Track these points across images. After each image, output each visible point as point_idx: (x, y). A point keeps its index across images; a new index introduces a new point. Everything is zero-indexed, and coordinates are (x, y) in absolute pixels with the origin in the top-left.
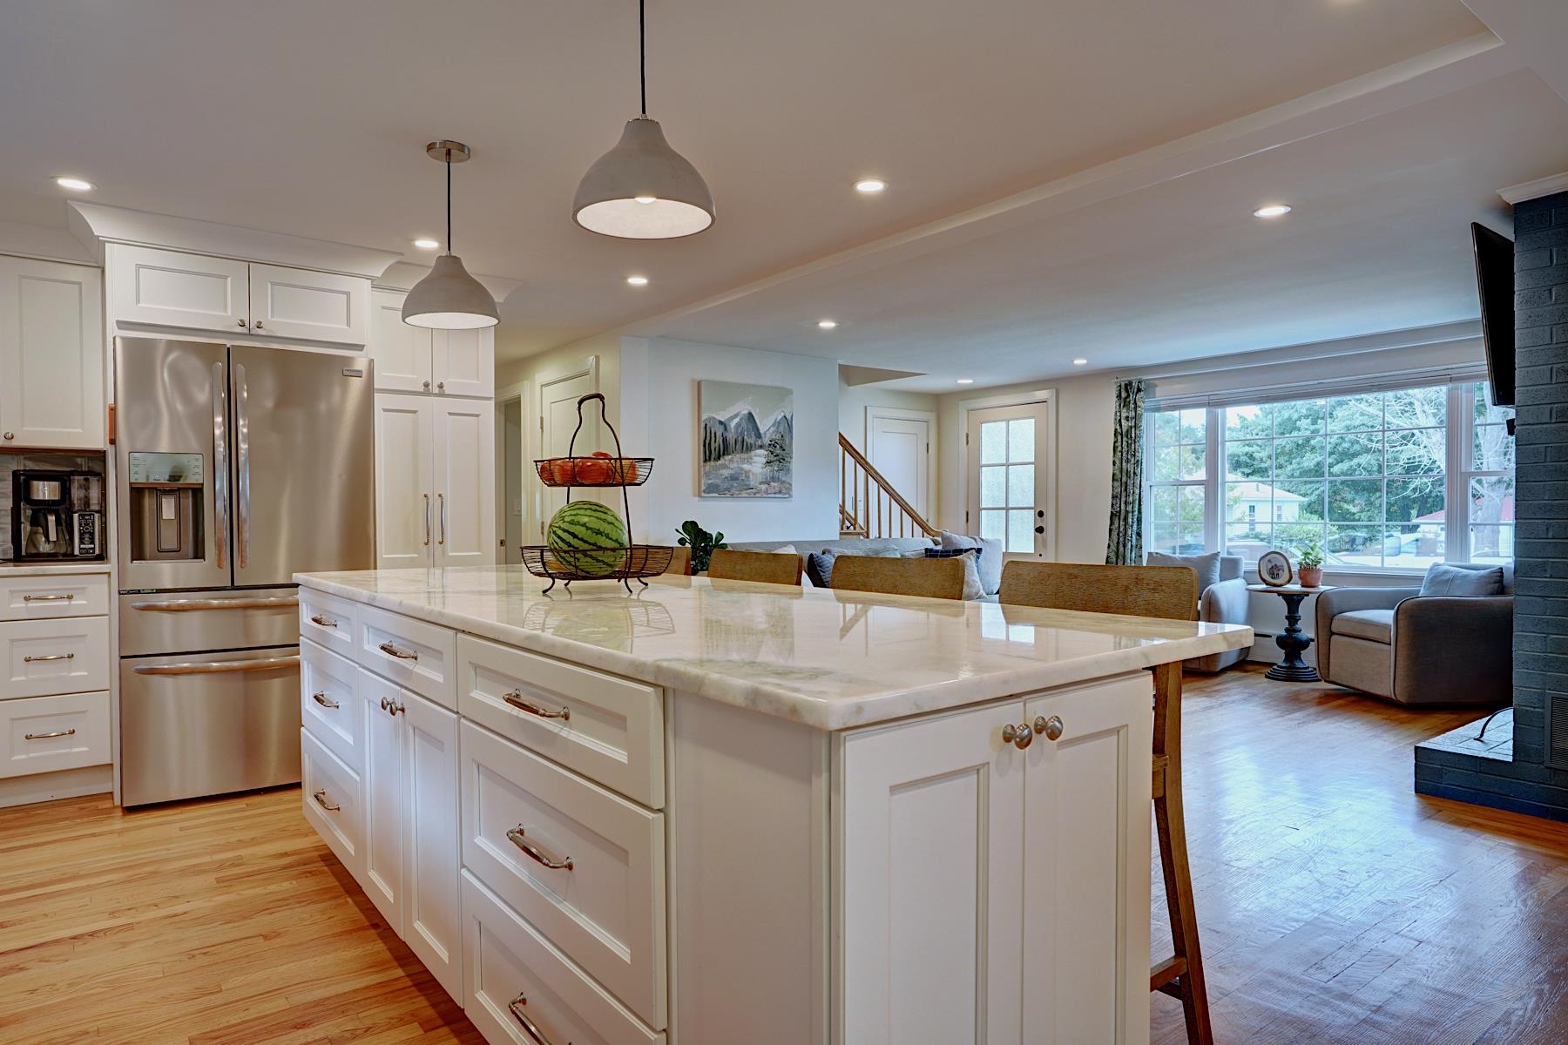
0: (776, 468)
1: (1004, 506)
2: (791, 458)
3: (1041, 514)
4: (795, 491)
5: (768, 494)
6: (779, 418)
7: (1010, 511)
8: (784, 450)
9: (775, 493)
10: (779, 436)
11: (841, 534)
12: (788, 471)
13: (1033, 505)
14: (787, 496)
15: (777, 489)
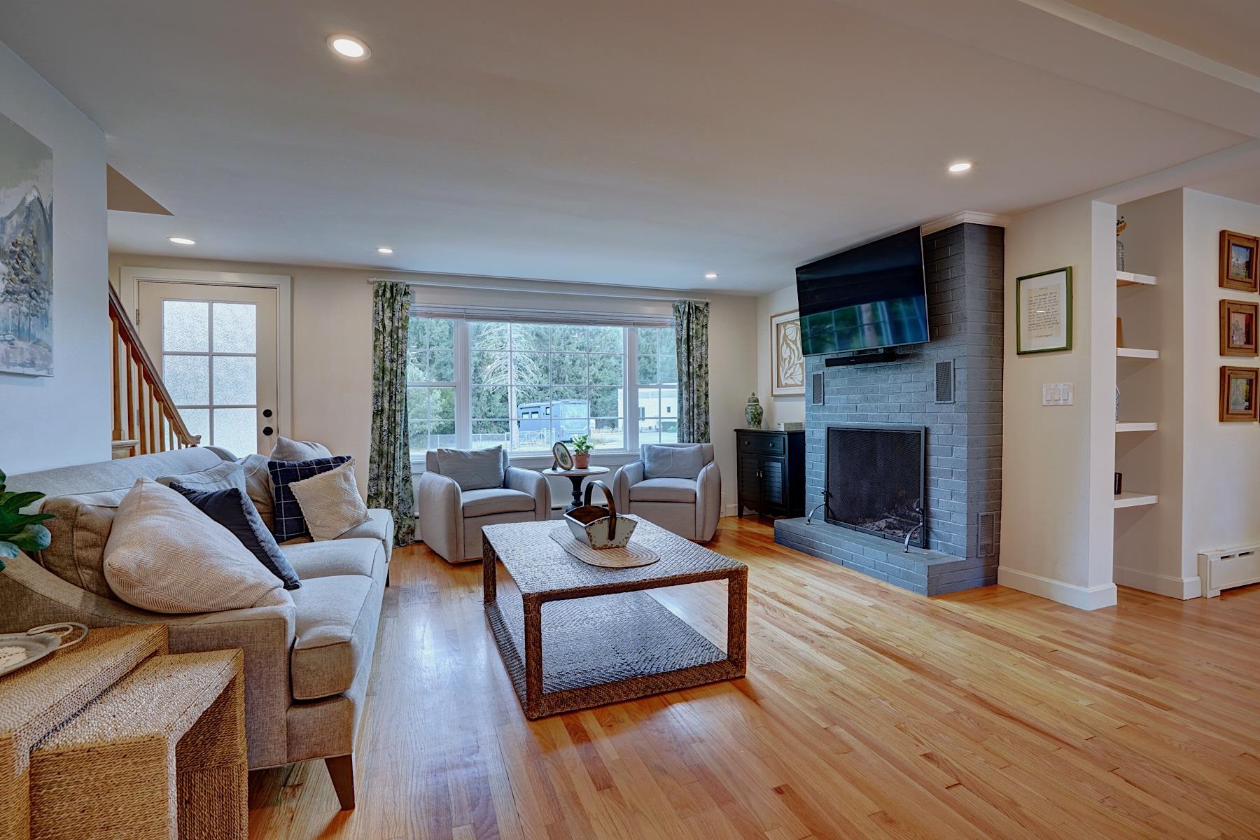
0: (24, 309)
1: (208, 403)
2: (51, 293)
3: (268, 413)
4: (58, 363)
5: (9, 365)
6: (30, 199)
7: (215, 410)
8: (38, 272)
9: (23, 365)
10: (28, 240)
11: (114, 448)
12: (46, 319)
13: (255, 404)
14: (43, 373)
15: (27, 356)
